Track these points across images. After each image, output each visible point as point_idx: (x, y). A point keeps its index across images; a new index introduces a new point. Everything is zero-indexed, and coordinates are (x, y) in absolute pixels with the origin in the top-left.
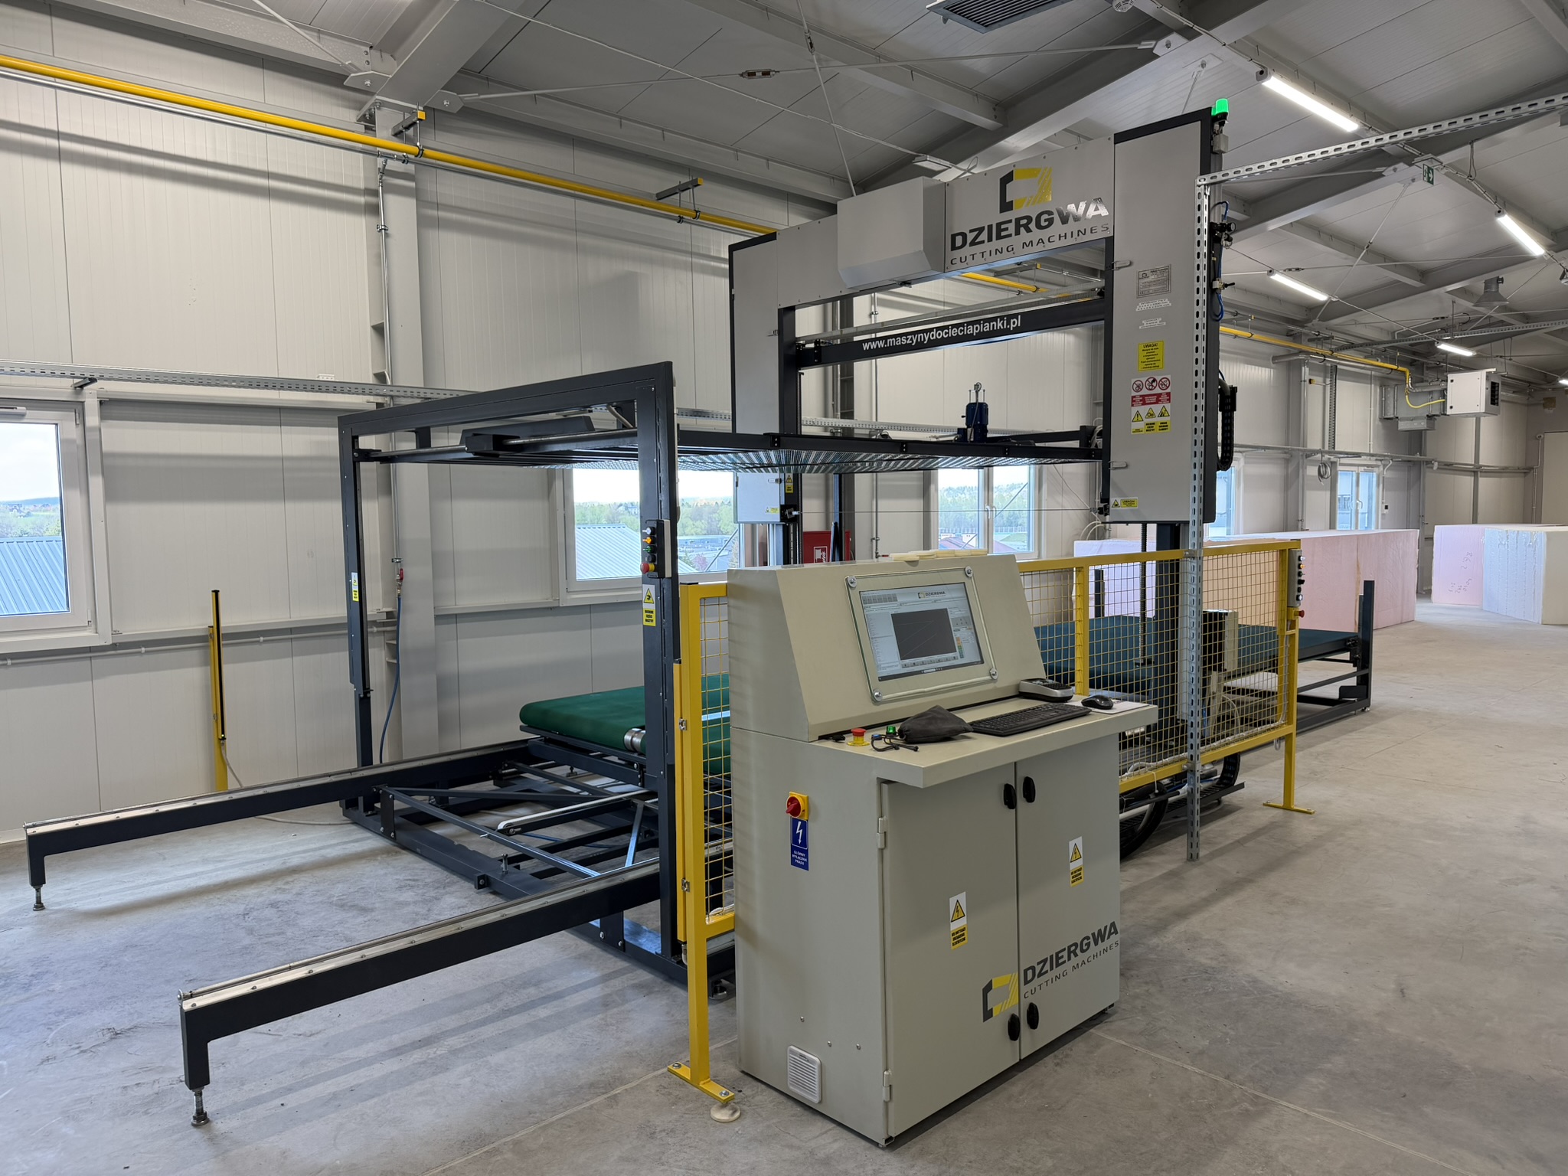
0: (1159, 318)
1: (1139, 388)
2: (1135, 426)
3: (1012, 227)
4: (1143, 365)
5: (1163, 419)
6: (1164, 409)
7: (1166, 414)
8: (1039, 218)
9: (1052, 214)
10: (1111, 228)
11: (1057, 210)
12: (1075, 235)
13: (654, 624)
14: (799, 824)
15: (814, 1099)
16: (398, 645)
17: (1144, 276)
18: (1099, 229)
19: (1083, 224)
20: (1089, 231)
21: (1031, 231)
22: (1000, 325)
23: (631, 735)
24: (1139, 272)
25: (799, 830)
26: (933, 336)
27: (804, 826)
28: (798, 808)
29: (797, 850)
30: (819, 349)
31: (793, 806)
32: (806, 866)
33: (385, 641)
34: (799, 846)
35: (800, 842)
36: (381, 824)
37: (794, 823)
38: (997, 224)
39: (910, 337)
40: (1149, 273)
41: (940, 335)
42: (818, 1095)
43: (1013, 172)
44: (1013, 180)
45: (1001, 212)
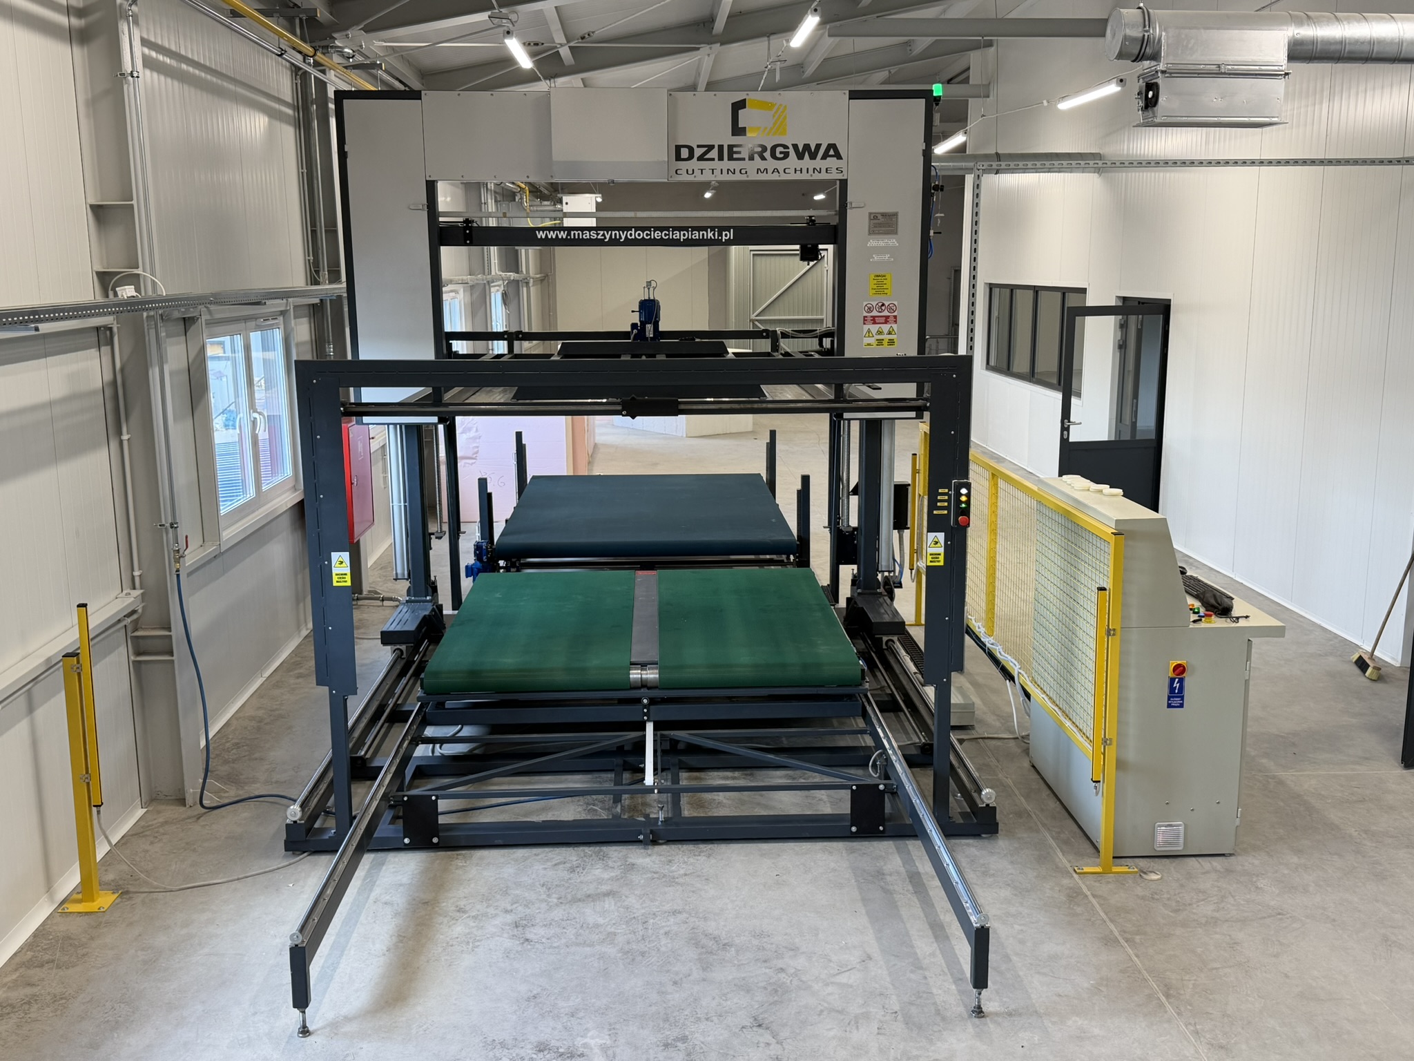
3: (745, 152)
4: (874, 291)
5: (891, 337)
6: (891, 330)
7: (893, 333)
8: (774, 148)
9: (788, 148)
10: (845, 172)
11: (793, 145)
12: (811, 171)
13: (942, 563)
14: (1177, 680)
15: (1179, 848)
16: (170, 636)
17: (875, 218)
18: (834, 171)
19: (819, 163)
20: (823, 170)
21: (766, 160)
22: (710, 235)
23: (638, 674)
24: (870, 214)
25: (1176, 685)
26: (631, 235)
27: (1181, 681)
28: (1184, 671)
29: (1173, 697)
30: (471, 228)
31: (1180, 670)
32: (1181, 706)
33: (129, 634)
34: (1176, 695)
35: (1176, 691)
36: (402, 835)
37: (1172, 680)
38: (728, 145)
39: (602, 232)
40: (880, 217)
41: (639, 235)
42: (1182, 845)
43: (745, 100)
44: (745, 107)
45: (733, 135)
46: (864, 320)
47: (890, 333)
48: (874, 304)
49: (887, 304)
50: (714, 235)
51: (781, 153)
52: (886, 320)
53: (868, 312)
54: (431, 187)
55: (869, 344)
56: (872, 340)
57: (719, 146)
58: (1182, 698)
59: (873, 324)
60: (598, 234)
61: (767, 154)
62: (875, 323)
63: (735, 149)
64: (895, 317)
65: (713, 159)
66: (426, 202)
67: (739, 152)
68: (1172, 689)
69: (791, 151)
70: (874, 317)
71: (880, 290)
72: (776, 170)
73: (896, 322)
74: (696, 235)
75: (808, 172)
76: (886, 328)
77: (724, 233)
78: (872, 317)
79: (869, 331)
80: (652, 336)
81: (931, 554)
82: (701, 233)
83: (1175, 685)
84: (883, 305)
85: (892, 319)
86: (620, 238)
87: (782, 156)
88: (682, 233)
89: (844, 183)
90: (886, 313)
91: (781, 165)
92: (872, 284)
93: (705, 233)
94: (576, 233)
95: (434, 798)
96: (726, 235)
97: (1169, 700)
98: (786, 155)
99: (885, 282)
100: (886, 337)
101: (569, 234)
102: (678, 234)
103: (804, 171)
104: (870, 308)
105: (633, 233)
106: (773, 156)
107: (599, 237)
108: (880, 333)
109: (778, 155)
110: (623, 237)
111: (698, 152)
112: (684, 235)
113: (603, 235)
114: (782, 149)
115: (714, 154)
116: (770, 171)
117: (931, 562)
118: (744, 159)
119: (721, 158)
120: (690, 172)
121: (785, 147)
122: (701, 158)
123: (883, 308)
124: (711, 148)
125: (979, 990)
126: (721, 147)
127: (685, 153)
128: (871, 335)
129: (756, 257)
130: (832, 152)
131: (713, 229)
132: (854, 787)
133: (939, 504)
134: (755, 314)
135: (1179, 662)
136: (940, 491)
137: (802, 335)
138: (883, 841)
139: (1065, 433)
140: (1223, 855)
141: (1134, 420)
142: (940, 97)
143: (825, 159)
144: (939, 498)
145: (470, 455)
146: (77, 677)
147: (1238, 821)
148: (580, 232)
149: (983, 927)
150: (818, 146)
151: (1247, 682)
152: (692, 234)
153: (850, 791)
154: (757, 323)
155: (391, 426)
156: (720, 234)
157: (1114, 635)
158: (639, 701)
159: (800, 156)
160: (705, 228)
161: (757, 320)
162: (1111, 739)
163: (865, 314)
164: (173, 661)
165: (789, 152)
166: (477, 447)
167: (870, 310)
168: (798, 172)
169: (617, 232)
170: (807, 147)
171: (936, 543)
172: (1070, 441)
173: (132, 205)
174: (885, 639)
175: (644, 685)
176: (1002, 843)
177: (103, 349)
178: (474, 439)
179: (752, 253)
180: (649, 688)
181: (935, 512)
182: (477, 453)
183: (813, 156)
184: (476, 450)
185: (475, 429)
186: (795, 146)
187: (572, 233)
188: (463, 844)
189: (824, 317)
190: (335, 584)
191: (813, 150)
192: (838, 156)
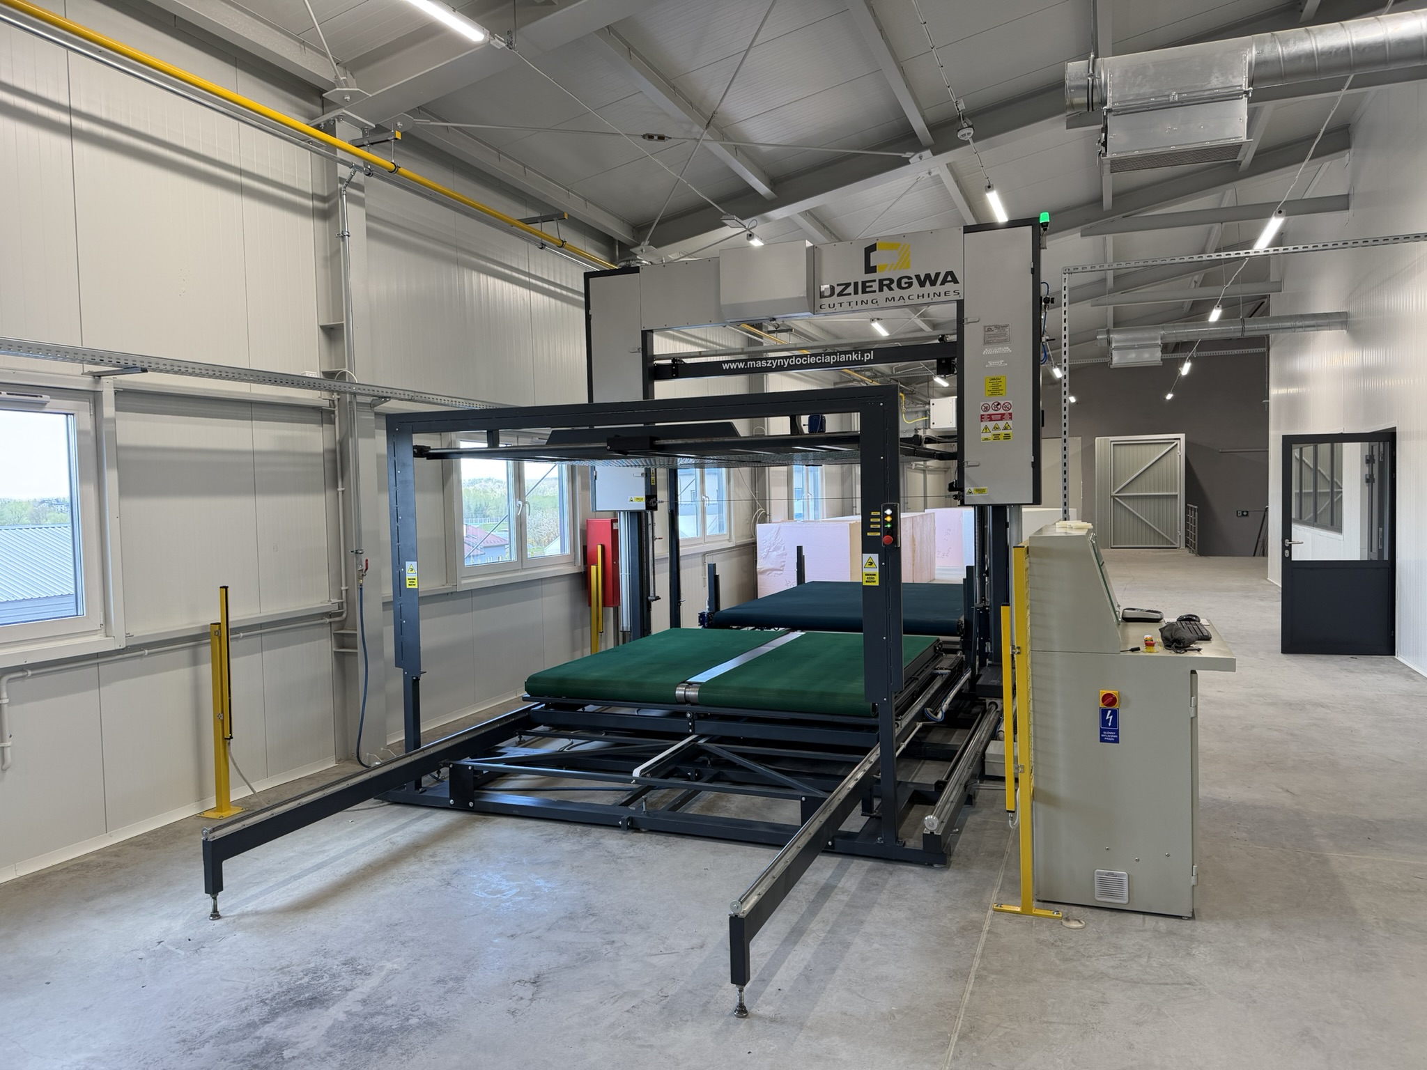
0: (1002, 360)
1: (986, 409)
2: (984, 436)
3: (876, 286)
4: (990, 393)
5: (1006, 432)
6: (1007, 425)
7: (1009, 428)
8: (899, 280)
9: (912, 279)
10: (961, 294)
11: (916, 276)
12: (931, 295)
13: (877, 584)
14: (1110, 712)
15: (1123, 901)
16: (356, 634)
17: (990, 330)
18: (952, 293)
19: (938, 288)
20: (942, 294)
21: (893, 290)
22: (855, 357)
23: (682, 690)
24: (985, 327)
25: (1109, 717)
26: (792, 361)
27: (1114, 713)
28: (1114, 701)
29: (1107, 730)
30: (677, 365)
31: (1109, 700)
32: (1116, 741)
33: (333, 632)
34: (1109, 728)
35: (1110, 724)
36: (448, 796)
37: (1104, 712)
38: (862, 282)
39: (770, 361)
40: (993, 328)
41: (798, 361)
42: (1127, 898)
43: (876, 244)
44: (876, 250)
45: (866, 273)
46: (982, 418)
47: (1005, 429)
48: (990, 403)
49: (1002, 403)
50: (857, 357)
51: (906, 283)
52: (1002, 417)
53: (985, 411)
54: (646, 336)
55: (986, 439)
56: (989, 436)
57: (855, 283)
58: (1117, 732)
60: (767, 363)
61: (894, 286)
62: (991, 420)
63: (867, 284)
64: (1010, 414)
65: (850, 294)
66: (641, 347)
67: (871, 286)
68: (1104, 722)
69: (915, 281)
70: (990, 415)
71: (995, 391)
72: (902, 298)
73: (1011, 418)
74: (843, 358)
75: (929, 297)
76: (1002, 424)
77: (866, 355)
78: (988, 415)
79: (986, 427)
81: (866, 575)
82: (847, 356)
83: (1107, 718)
84: (999, 404)
85: (1007, 416)
86: (784, 364)
87: (907, 285)
88: (832, 357)
89: (960, 303)
90: (1001, 411)
91: (905, 293)
92: (988, 386)
93: (850, 356)
94: (751, 363)
95: (470, 768)
97: (1101, 733)
98: (910, 285)
99: (1000, 384)
100: (1003, 433)
101: (746, 364)
102: (829, 358)
103: (926, 296)
104: (986, 408)
105: (794, 360)
106: (899, 286)
107: (768, 365)
108: (996, 428)
109: (903, 285)
110: (786, 364)
111: (838, 289)
112: (834, 359)
113: (772, 363)
114: (906, 280)
115: (851, 290)
116: (896, 299)
117: (866, 580)
118: (875, 291)
119: (856, 292)
120: (832, 306)
121: (909, 278)
122: (840, 294)
123: (999, 407)
124: (848, 285)
126: (856, 284)
127: (826, 291)
128: (988, 431)
129: (1116, 447)
130: (949, 278)
131: (856, 352)
133: (872, 526)
134: (1116, 491)
135: (1109, 692)
136: (872, 513)
139: (1287, 552)
140: (1180, 917)
141: (1380, 547)
142: (1048, 223)
143: (944, 284)
144: (872, 520)
146: (218, 640)
147: (1193, 880)
148: (754, 363)
150: (938, 275)
151: (1193, 720)
152: (840, 358)
154: (1117, 499)
155: (622, 513)
156: (862, 356)
157: (1019, 653)
158: (683, 715)
159: (922, 284)
160: (850, 352)
161: (1117, 496)
162: (1022, 767)
163: (982, 413)
164: (356, 653)
165: (912, 282)
168: (921, 295)
169: (782, 360)
170: (928, 276)
171: (871, 563)
172: (1293, 559)
173: (343, 324)
175: (686, 700)
179: (1112, 443)
180: (693, 704)
181: (869, 534)
183: (933, 283)
186: (918, 277)
187: (748, 363)
188: (491, 810)
189: (1178, 493)
190: (408, 587)
191: (933, 278)
192: (955, 281)
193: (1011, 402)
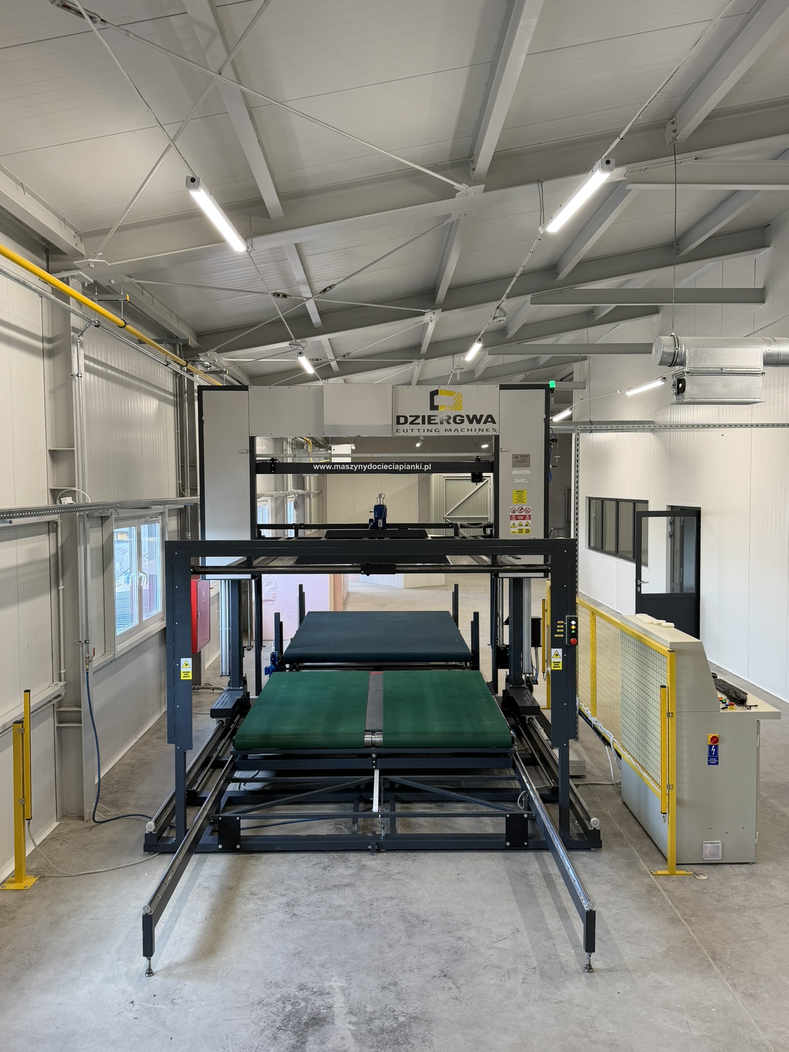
0: (524, 478)
2: (512, 530)
3: (438, 419)
4: (516, 500)
5: (527, 528)
6: (527, 523)
7: (529, 526)
8: (455, 417)
9: (464, 417)
10: (498, 431)
11: (466, 415)
12: (477, 430)
13: (561, 668)
14: (713, 746)
15: (719, 859)
16: (81, 711)
17: (517, 457)
18: (491, 430)
19: (482, 426)
20: (485, 430)
21: (450, 424)
22: (417, 467)
23: (369, 737)
24: (513, 455)
25: (713, 750)
26: (370, 467)
27: (716, 747)
28: (717, 741)
29: (712, 758)
30: (275, 464)
31: (715, 740)
32: (717, 763)
33: (56, 710)
34: (713, 757)
35: (713, 754)
36: (217, 843)
37: (710, 747)
38: (428, 416)
40: (519, 457)
41: (375, 467)
42: (721, 856)
43: (438, 390)
44: (438, 394)
45: (431, 410)
46: (511, 518)
47: (526, 525)
48: (517, 508)
49: (524, 508)
50: (419, 467)
51: (459, 420)
52: (524, 518)
54: (252, 440)
55: (514, 532)
56: (516, 530)
57: (422, 416)
58: (717, 758)
59: (516, 520)
60: (350, 467)
61: (451, 421)
62: (517, 519)
63: (432, 418)
64: (530, 516)
65: (419, 424)
66: (249, 449)
67: (435, 420)
68: (710, 753)
69: (466, 419)
70: (517, 516)
71: (520, 500)
72: (456, 430)
73: (530, 519)
74: (409, 467)
75: (475, 431)
76: (524, 522)
77: (425, 466)
78: (515, 515)
79: (514, 524)
80: (382, 526)
81: (554, 663)
82: (412, 466)
84: (522, 508)
85: (527, 517)
86: (363, 469)
88: (400, 466)
89: (497, 437)
90: (524, 513)
91: (459, 427)
92: (515, 496)
93: (414, 466)
94: (337, 466)
95: (238, 818)
96: (427, 467)
97: (709, 759)
98: (462, 421)
99: (523, 495)
100: (525, 528)
101: (333, 467)
102: (398, 467)
103: (473, 430)
106: (455, 422)
108: (520, 525)
109: (458, 421)
110: (365, 468)
111: (410, 420)
112: (402, 467)
113: (353, 467)
114: (460, 418)
115: (419, 420)
116: (453, 430)
117: (554, 667)
118: (437, 424)
119: (424, 423)
120: (405, 431)
121: (462, 416)
122: (412, 423)
123: (522, 510)
124: (417, 417)
125: (590, 953)
126: (424, 417)
127: (402, 420)
128: (515, 527)
129: (447, 481)
130: (490, 420)
131: (419, 463)
132: (508, 816)
133: (558, 631)
134: (447, 514)
135: (714, 735)
136: (558, 622)
137: (473, 526)
138: (527, 852)
139: (639, 588)
140: (748, 863)
141: (681, 581)
142: (554, 388)
143: (486, 423)
144: (558, 626)
145: (271, 599)
146: (21, 737)
147: (756, 841)
148: (340, 466)
149: (591, 910)
150: (482, 416)
151: (758, 748)
152: (406, 467)
153: (505, 818)
154: (447, 519)
155: (223, 581)
156: (423, 467)
157: (672, 716)
158: (369, 755)
159: (471, 422)
160: (414, 463)
161: (448, 518)
162: (672, 785)
163: (511, 514)
164: (81, 727)
165: (464, 420)
166: (276, 594)
167: (514, 512)
168: (470, 429)
169: (362, 466)
170: (475, 417)
171: (557, 655)
172: (642, 593)
173: (74, 450)
174: (527, 717)
175: (373, 745)
176: (604, 854)
177: (51, 534)
178: (274, 588)
179: (445, 478)
180: (377, 747)
181: (556, 636)
182: (275, 597)
183: (478, 422)
184: (275, 595)
185: (274, 583)
186: (468, 416)
187: (335, 466)
188: (256, 850)
189: (488, 516)
190: (182, 678)
191: (478, 418)
192: (494, 422)
193: (530, 508)
